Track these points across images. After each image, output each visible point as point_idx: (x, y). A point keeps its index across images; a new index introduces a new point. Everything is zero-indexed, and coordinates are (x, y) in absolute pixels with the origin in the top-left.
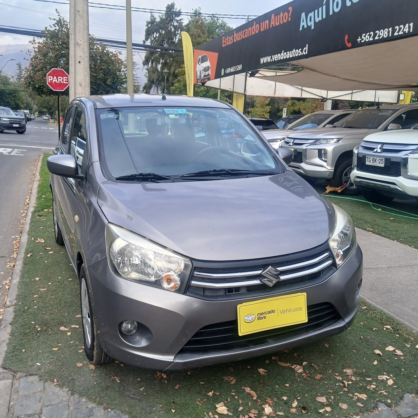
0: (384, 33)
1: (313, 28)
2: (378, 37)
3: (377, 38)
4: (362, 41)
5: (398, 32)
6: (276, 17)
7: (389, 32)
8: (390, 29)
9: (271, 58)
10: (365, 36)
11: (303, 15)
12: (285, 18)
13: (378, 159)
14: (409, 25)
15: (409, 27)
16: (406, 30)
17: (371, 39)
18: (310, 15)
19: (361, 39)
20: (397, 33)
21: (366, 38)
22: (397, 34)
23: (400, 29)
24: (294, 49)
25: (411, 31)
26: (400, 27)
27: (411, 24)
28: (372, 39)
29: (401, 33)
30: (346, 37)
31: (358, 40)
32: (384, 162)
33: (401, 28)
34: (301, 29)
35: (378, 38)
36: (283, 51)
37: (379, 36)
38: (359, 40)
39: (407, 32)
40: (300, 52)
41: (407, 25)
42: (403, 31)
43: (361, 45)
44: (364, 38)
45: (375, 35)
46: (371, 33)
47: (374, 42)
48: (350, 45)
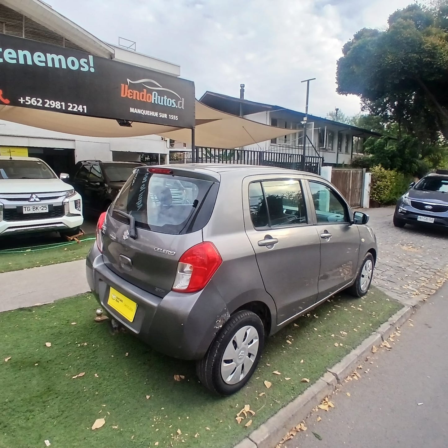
0: (56, 105)
2: (49, 105)
3: (47, 105)
4: (26, 103)
7: (61, 105)
8: (63, 103)
10: (30, 99)
13: (41, 206)
15: (83, 109)
16: (81, 110)
17: (39, 104)
19: (24, 101)
20: (72, 108)
21: (32, 101)
22: (72, 110)
23: (74, 107)
25: (85, 112)
26: (74, 105)
27: (85, 107)
28: (41, 105)
29: (75, 110)
31: (19, 100)
32: (48, 208)
33: (75, 106)
35: (49, 106)
37: (50, 105)
38: (22, 100)
39: (81, 111)
41: (81, 106)
42: (77, 109)
43: (24, 105)
44: (29, 101)
45: (44, 103)
46: (38, 99)
47: (43, 108)
48: (7, 101)
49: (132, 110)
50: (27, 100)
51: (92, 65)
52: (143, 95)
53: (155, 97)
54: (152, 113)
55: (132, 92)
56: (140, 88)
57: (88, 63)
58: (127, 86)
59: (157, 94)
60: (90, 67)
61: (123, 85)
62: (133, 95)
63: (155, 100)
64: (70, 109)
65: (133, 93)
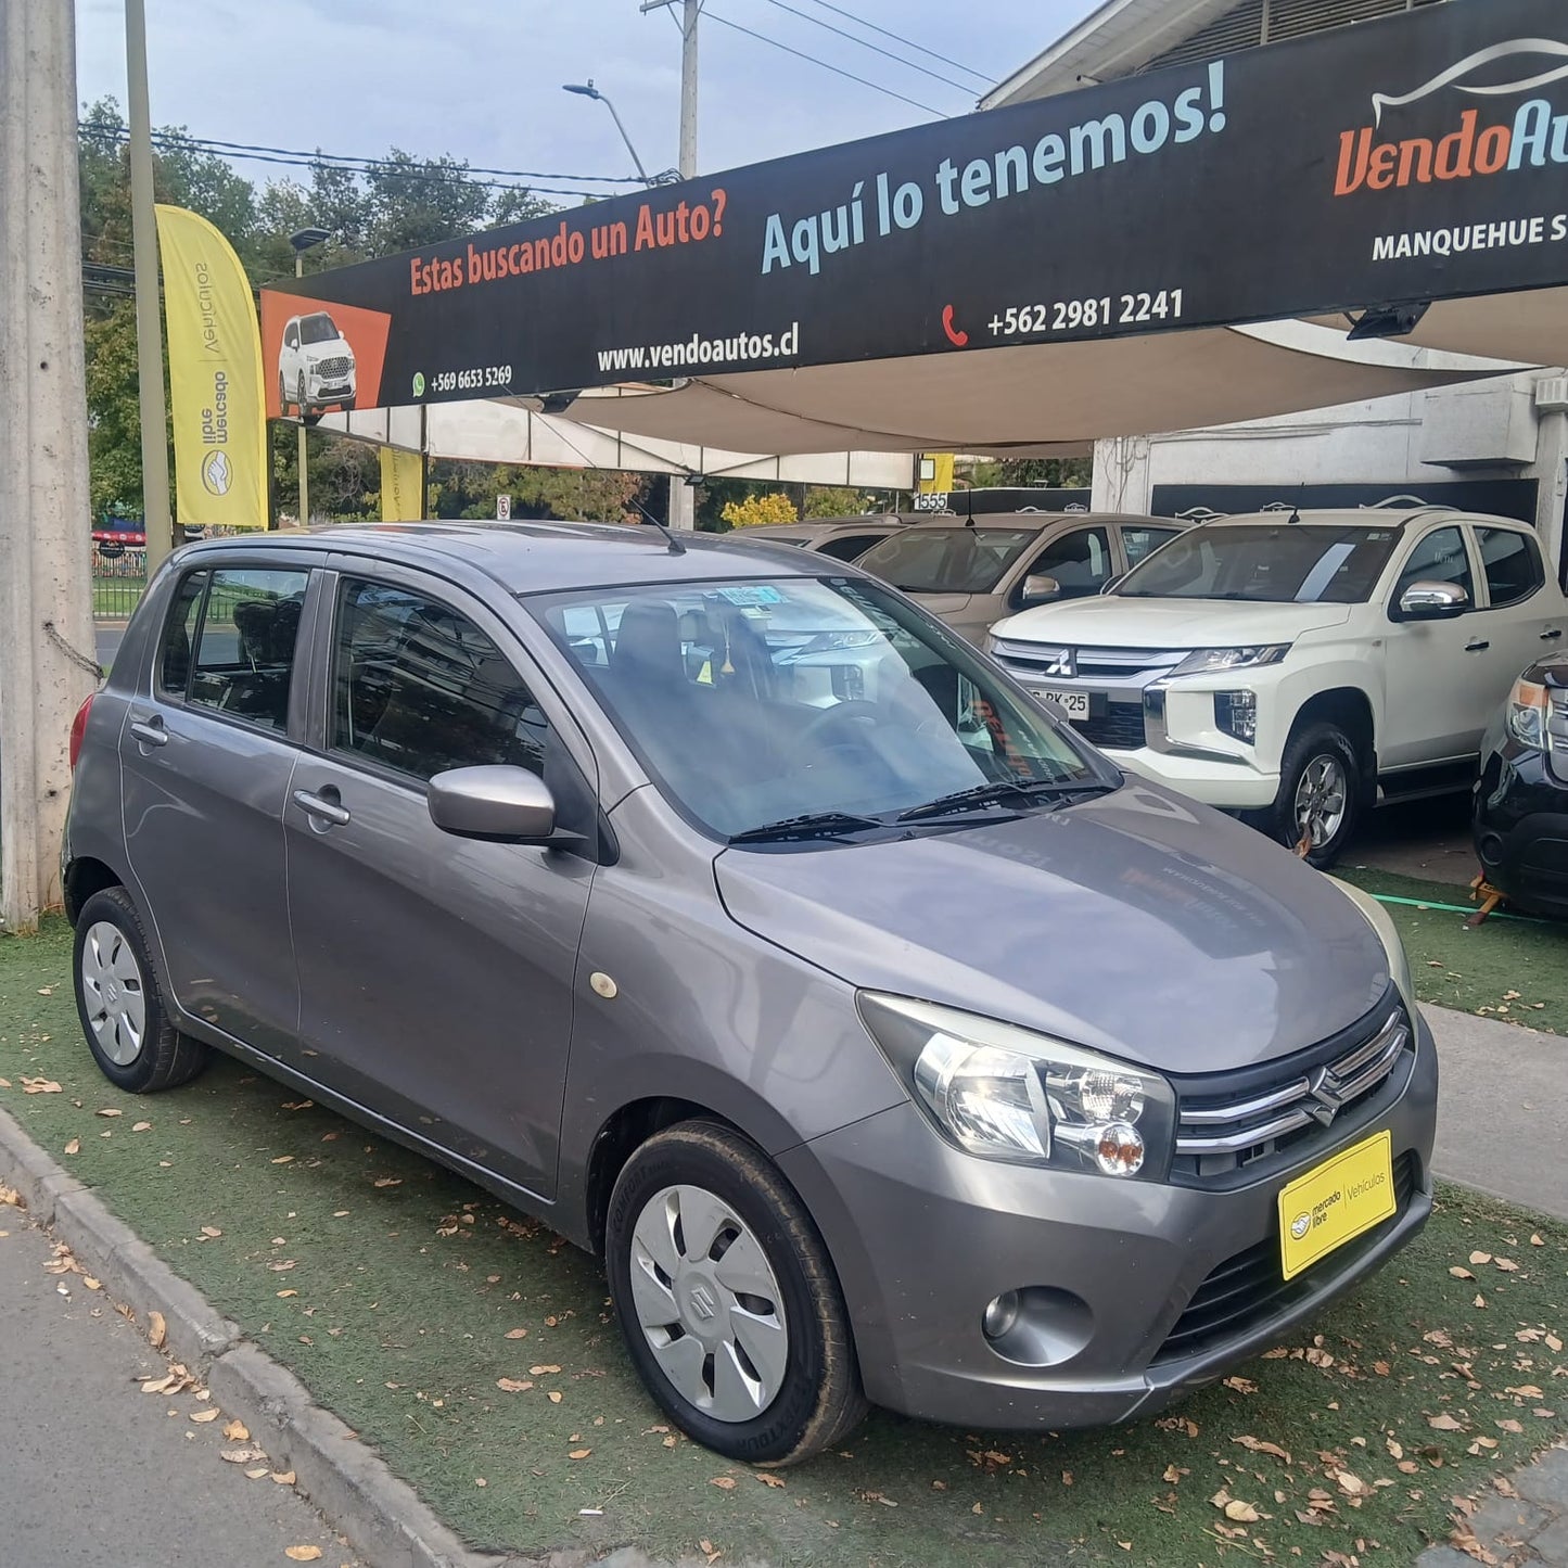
0: (1084, 312)
1: (815, 269)
2: (1062, 322)
3: (1058, 325)
4: (1007, 331)
5: (1134, 313)
6: (660, 217)
7: (1100, 310)
8: (1106, 302)
9: (647, 356)
10: (1016, 316)
11: (774, 223)
12: (696, 224)
13: (1068, 696)
14: (1168, 296)
15: (1170, 302)
16: (1162, 311)
17: (1038, 327)
18: (801, 226)
19: (1001, 324)
20: (1130, 314)
21: (1020, 321)
22: (1131, 319)
23: (1139, 305)
24: (743, 335)
25: (1177, 313)
26: (1140, 297)
27: (1177, 294)
28: (1043, 328)
29: (1142, 316)
30: (948, 313)
31: (990, 326)
32: (1087, 705)
33: (1143, 301)
34: (766, 268)
35: (1063, 326)
36: (696, 336)
37: (1067, 319)
38: (995, 325)
39: (1163, 316)
40: (769, 346)
41: (1163, 295)
42: (1148, 312)
43: (1002, 341)
44: (1013, 320)
45: (1052, 316)
46: (1036, 308)
47: (1049, 337)
48: (960, 338)
49: (1382, 249)
50: (1008, 319)
51: (1217, 101)
52: (1455, 146)
53: (1530, 130)
54: (1502, 234)
55: (1394, 152)
56: (1438, 117)
57: (1202, 104)
58: (1367, 135)
59: (1544, 107)
60: (1208, 115)
61: (1347, 138)
62: (1395, 171)
63: (1527, 149)
64: (1125, 318)
65: (1397, 160)
